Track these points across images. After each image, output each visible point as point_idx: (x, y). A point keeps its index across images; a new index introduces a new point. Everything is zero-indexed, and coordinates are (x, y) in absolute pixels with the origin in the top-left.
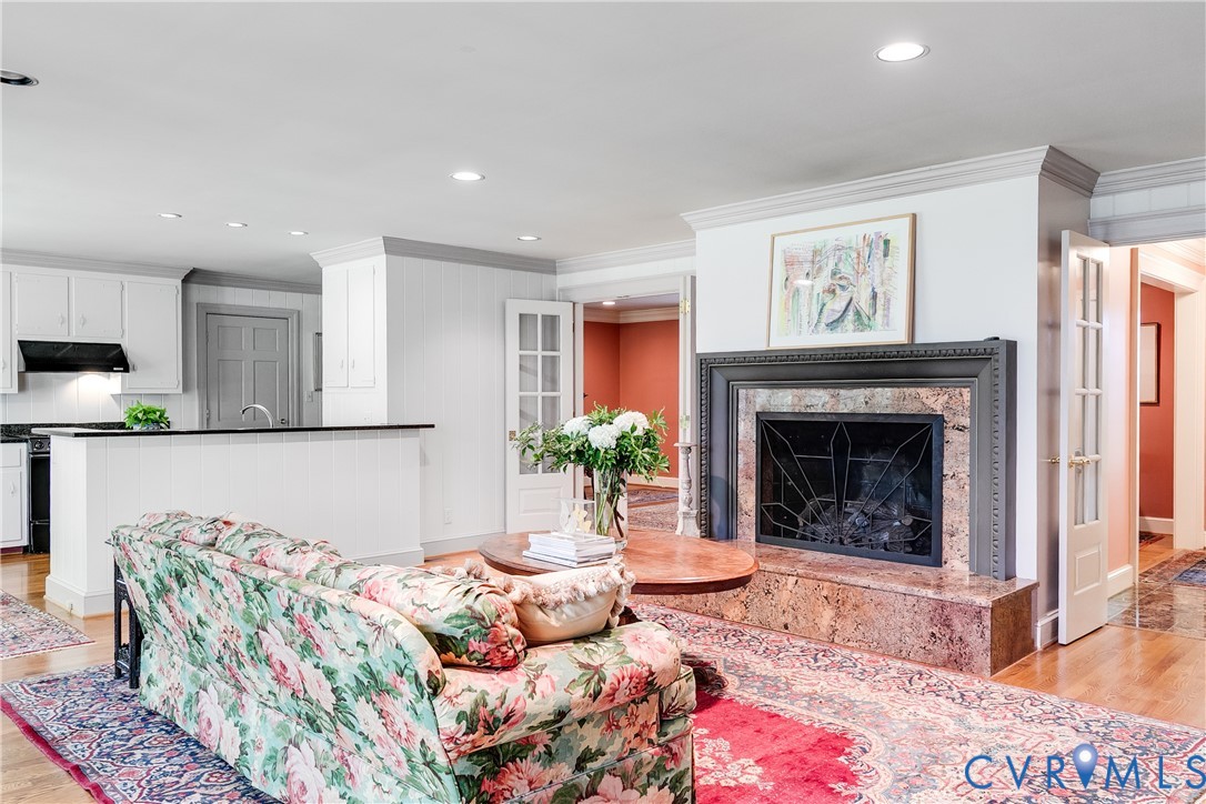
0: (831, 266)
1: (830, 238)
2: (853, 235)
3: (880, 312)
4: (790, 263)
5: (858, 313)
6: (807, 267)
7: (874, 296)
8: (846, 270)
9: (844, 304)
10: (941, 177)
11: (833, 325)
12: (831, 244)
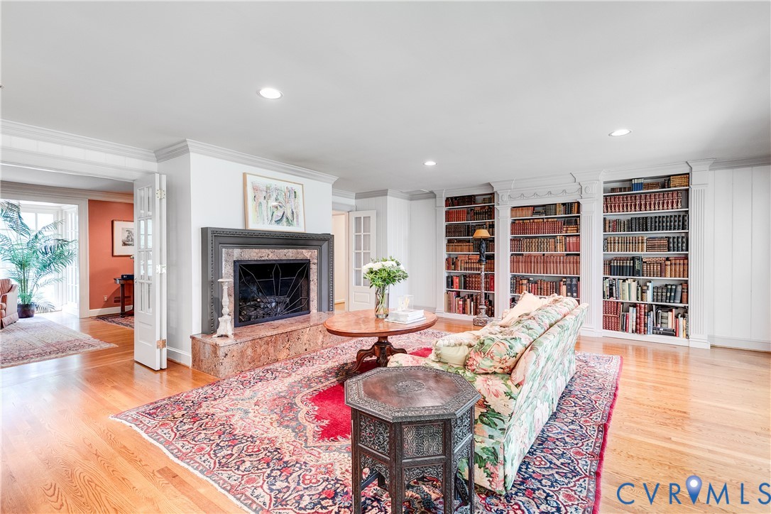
0: (275, 196)
1: (273, 183)
2: (283, 185)
3: (295, 220)
4: (255, 189)
5: (287, 218)
6: (264, 194)
7: (293, 213)
8: (281, 199)
9: (282, 214)
10: (309, 174)
11: (278, 221)
12: (273, 186)
